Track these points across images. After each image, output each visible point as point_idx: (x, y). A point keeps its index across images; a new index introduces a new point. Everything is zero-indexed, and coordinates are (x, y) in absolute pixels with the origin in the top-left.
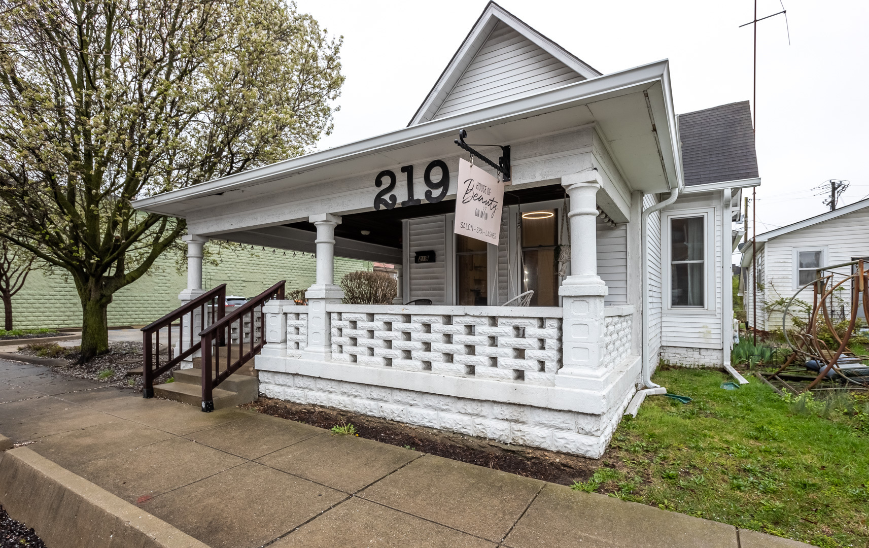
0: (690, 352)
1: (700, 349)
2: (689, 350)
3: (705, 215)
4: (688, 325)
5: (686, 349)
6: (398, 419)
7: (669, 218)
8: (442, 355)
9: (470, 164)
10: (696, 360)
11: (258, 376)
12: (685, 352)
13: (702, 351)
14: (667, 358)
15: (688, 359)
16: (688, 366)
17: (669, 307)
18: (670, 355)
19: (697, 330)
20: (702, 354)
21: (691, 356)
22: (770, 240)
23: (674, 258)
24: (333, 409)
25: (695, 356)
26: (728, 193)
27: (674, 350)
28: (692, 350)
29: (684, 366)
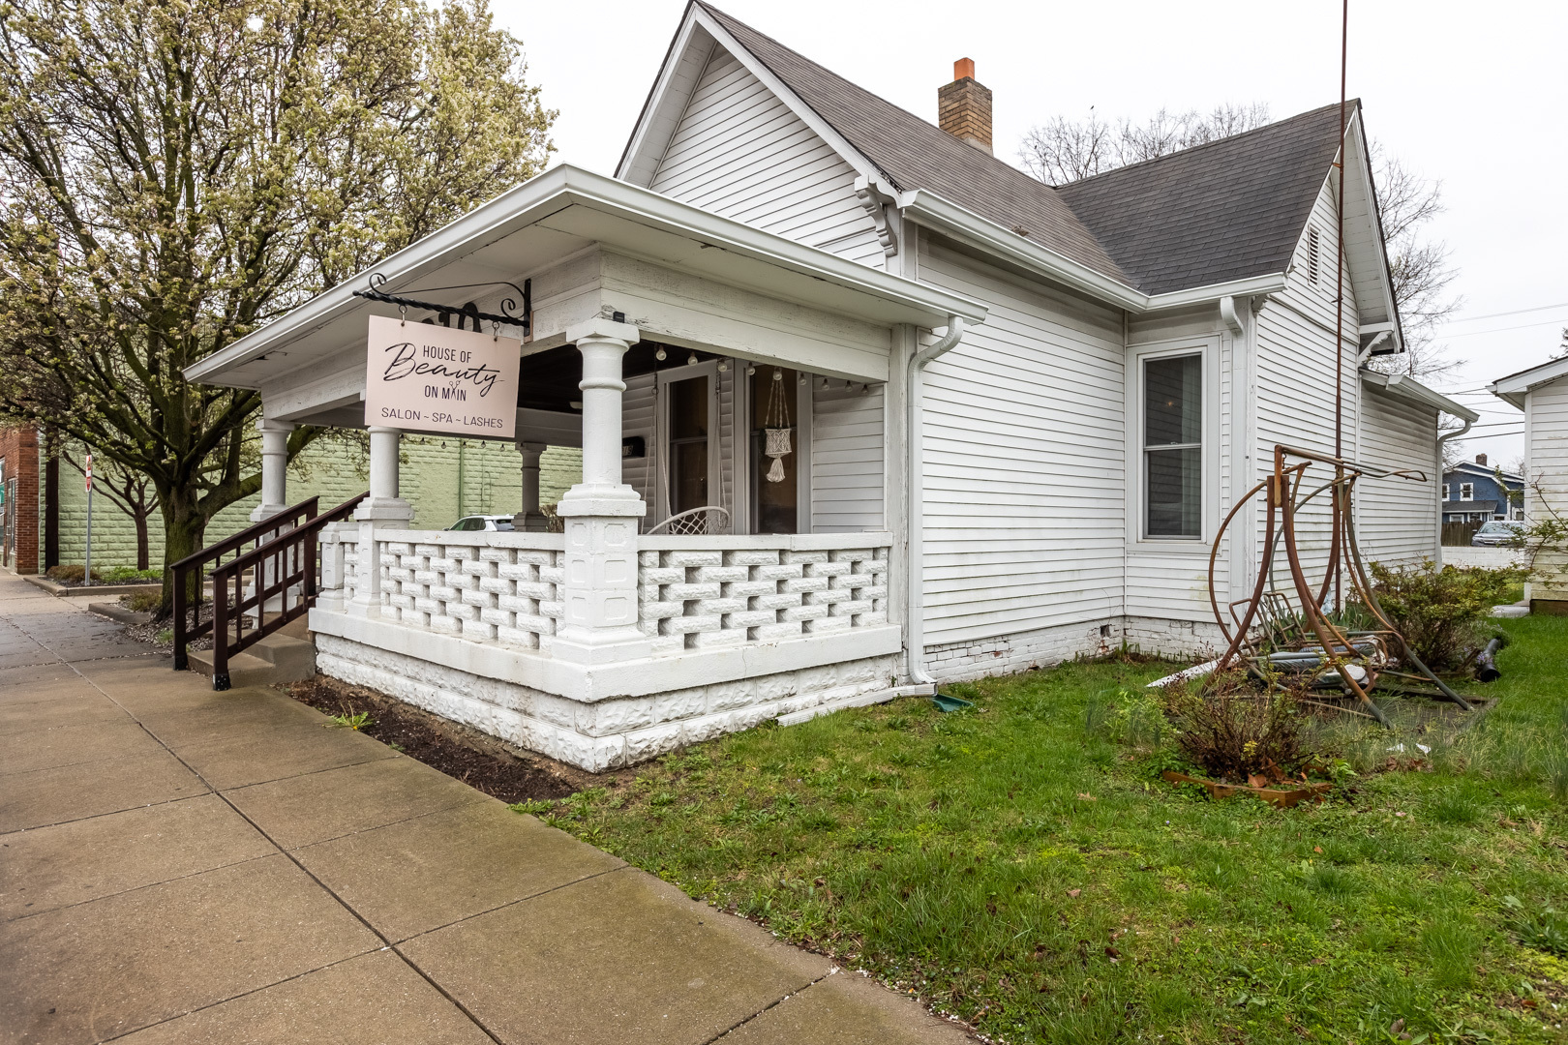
0: (1176, 630)
1: (1193, 622)
2: (1174, 624)
3: (1203, 350)
4: (1172, 575)
5: (1168, 623)
6: (429, 708)
7: (1141, 358)
8: (472, 609)
9: (401, 322)
10: (1187, 645)
11: (314, 641)
12: (1168, 629)
13: (1196, 626)
14: (1135, 640)
15: (1173, 643)
16: (1171, 657)
17: (1140, 538)
18: (1141, 633)
19: (1188, 585)
20: (1196, 633)
21: (1177, 636)
22: (1533, 388)
23: (1151, 437)
24: (377, 692)
25: (1185, 638)
26: (1227, 306)
27: (1147, 625)
28: (1179, 625)
29: (1163, 656)
